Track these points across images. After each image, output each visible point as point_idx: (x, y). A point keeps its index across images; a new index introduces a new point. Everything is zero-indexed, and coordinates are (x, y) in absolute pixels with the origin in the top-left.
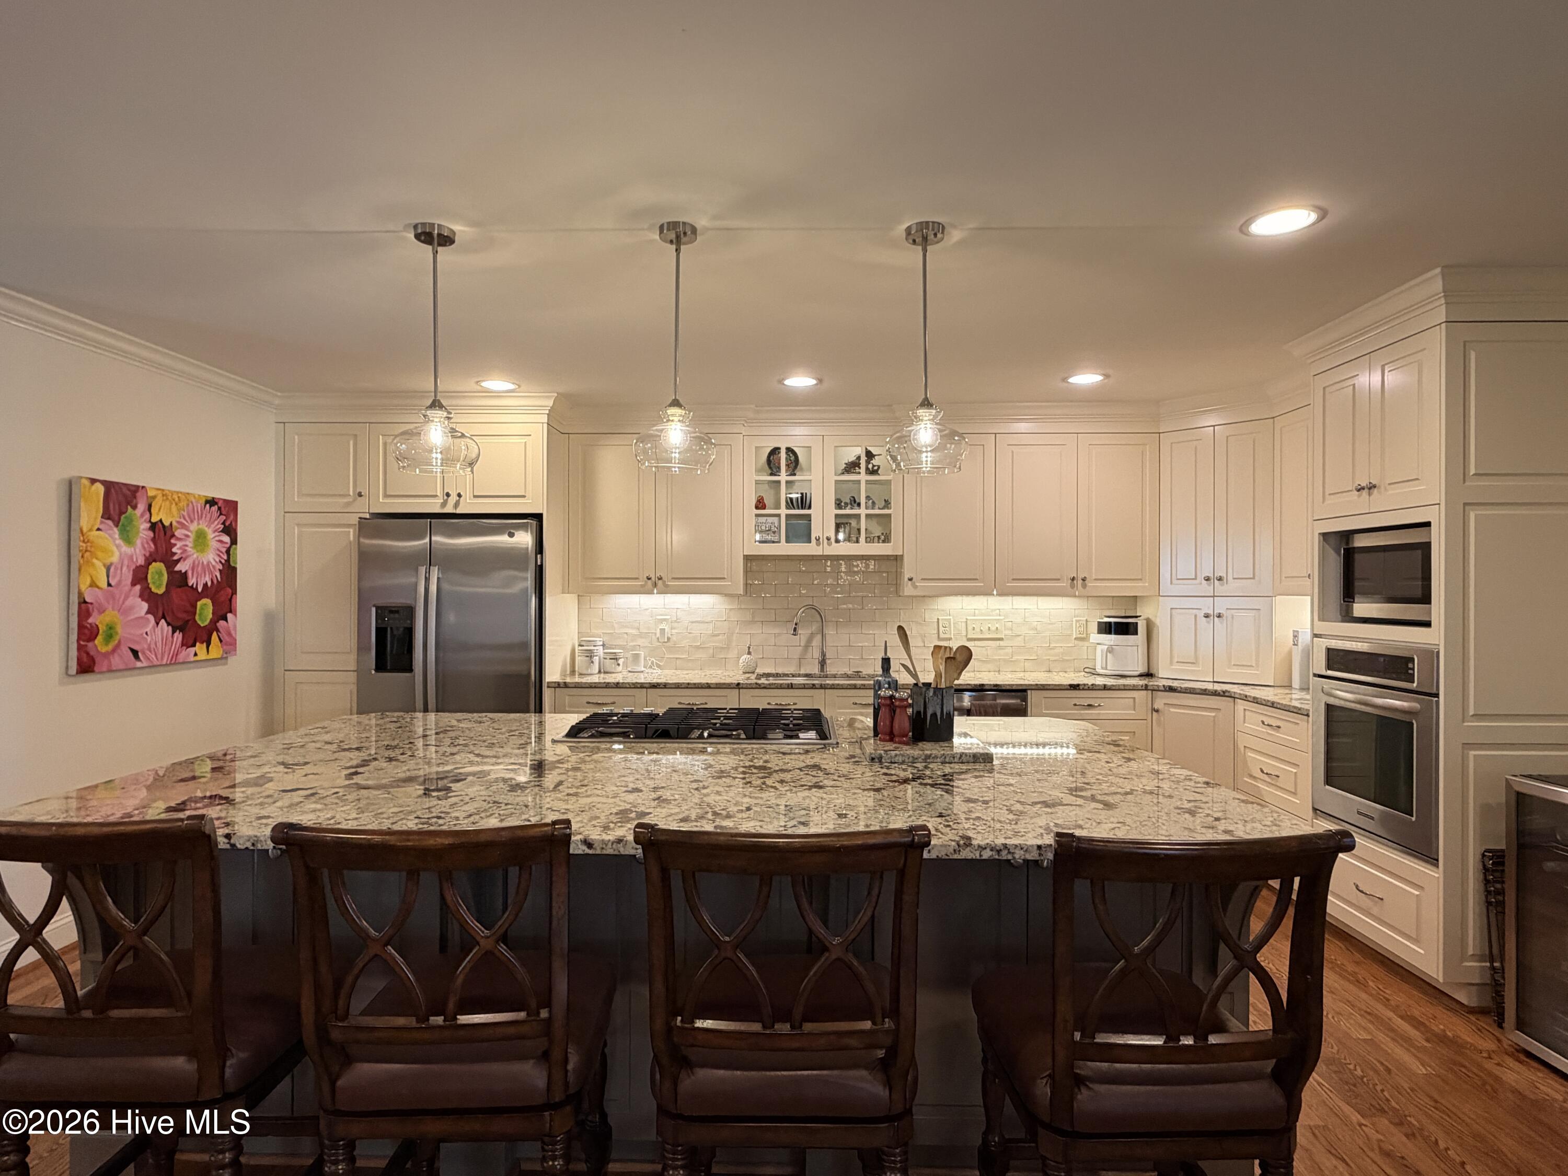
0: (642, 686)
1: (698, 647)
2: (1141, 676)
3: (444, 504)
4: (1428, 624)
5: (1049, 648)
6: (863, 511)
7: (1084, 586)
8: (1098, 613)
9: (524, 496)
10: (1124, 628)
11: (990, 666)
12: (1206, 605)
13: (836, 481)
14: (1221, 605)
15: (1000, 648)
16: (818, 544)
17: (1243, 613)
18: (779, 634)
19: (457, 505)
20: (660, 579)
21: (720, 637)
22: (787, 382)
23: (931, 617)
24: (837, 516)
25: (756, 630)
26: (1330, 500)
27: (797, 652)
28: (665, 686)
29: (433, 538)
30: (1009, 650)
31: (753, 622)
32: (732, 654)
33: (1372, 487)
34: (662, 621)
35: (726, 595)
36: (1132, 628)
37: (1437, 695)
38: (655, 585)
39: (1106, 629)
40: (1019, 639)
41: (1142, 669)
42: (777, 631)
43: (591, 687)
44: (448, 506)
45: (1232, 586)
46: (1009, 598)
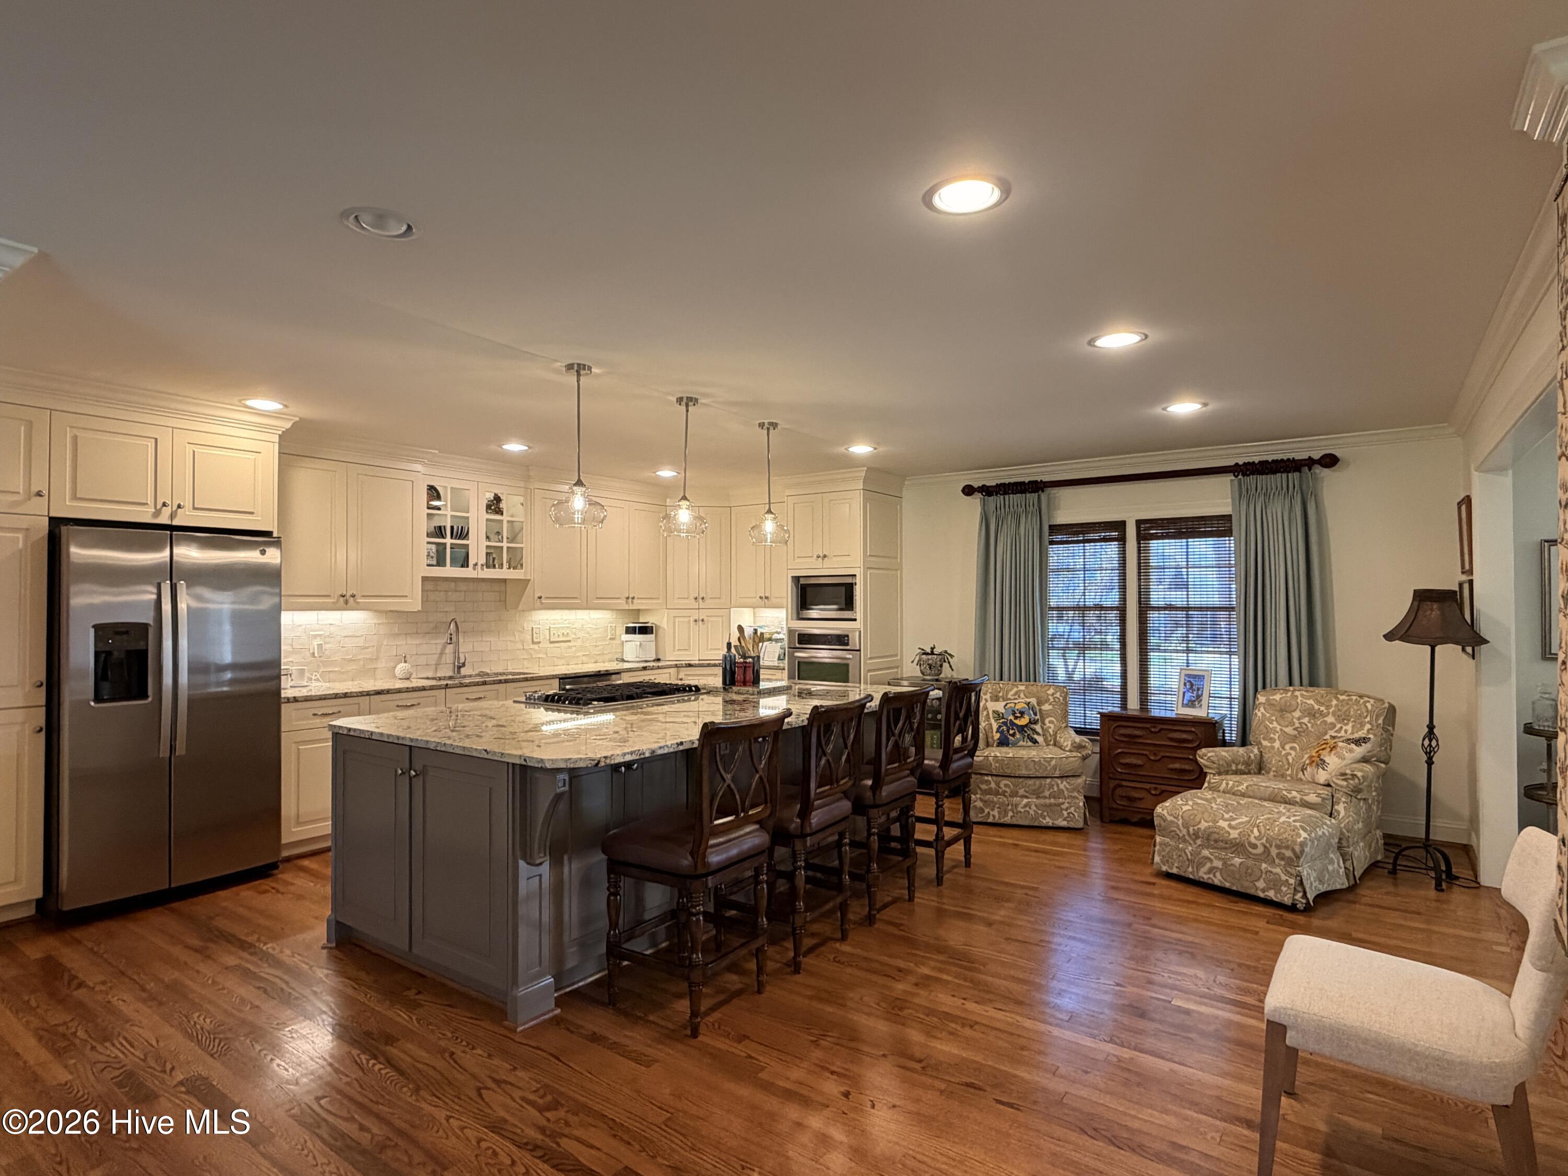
0: (368, 694)
1: (351, 660)
2: (654, 661)
3: (157, 513)
4: (855, 620)
5: (596, 646)
6: (505, 544)
7: (632, 602)
8: (626, 620)
9: (252, 513)
10: (645, 630)
11: (563, 661)
12: (695, 615)
13: (487, 520)
14: (703, 615)
15: (570, 647)
16: (474, 569)
17: (714, 619)
18: (420, 644)
19: (173, 516)
20: (353, 596)
21: (370, 649)
22: (504, 447)
23: (528, 626)
24: (487, 547)
25: (401, 641)
26: (797, 560)
27: (433, 660)
28: (388, 692)
29: (176, 551)
30: (574, 649)
31: (398, 635)
32: (382, 664)
33: (825, 556)
34: (315, 636)
35: (376, 611)
36: (649, 630)
37: (859, 650)
38: (346, 602)
39: (630, 631)
40: (580, 640)
41: (654, 657)
42: (417, 642)
43: (320, 699)
44: (161, 516)
45: (709, 603)
46: (573, 611)
